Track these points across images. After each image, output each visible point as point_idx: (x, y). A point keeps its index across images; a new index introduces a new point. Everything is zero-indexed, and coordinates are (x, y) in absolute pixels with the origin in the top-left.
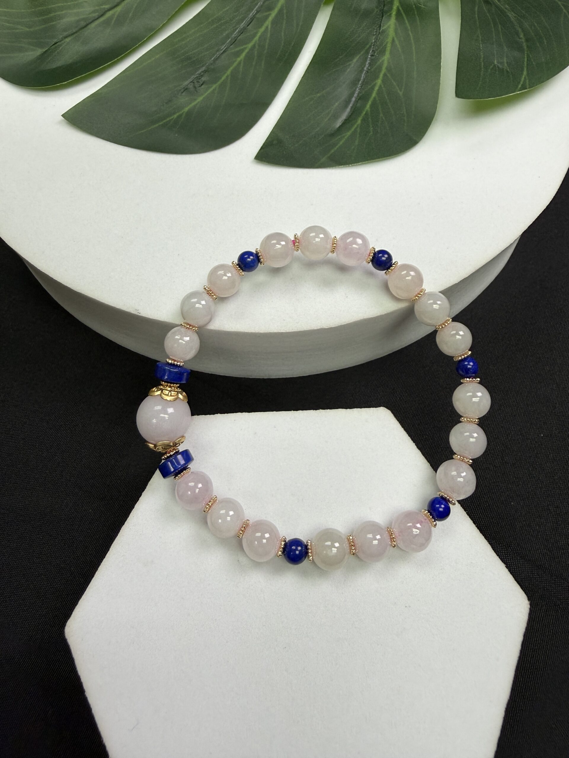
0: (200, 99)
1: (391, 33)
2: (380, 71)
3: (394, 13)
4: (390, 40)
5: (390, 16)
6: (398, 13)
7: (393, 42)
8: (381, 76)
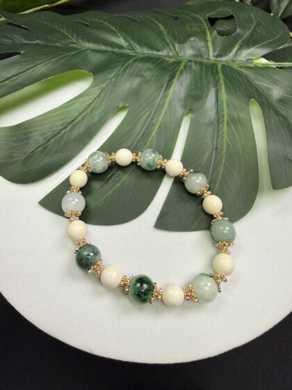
0: (118, 185)
1: (225, 136)
2: (221, 161)
3: (225, 123)
4: (225, 140)
5: (223, 124)
6: (228, 123)
7: (227, 141)
8: (223, 164)
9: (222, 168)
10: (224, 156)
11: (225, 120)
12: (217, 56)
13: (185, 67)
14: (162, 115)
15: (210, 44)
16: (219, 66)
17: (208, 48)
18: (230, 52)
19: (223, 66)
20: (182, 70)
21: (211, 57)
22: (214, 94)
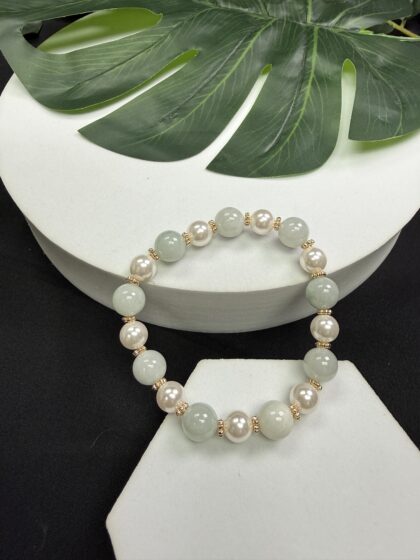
0: (172, 127)
1: (308, 93)
2: (298, 118)
3: (310, 81)
4: (306, 99)
5: (307, 83)
6: (313, 82)
7: (308, 100)
8: (299, 120)
9: (297, 124)
10: (302, 114)
11: (311, 78)
12: (316, 21)
13: (274, 24)
14: (237, 64)
15: (310, 8)
16: (316, 29)
17: (306, 11)
18: (333, 18)
19: (321, 30)
20: (269, 27)
21: (309, 21)
22: (303, 51)
